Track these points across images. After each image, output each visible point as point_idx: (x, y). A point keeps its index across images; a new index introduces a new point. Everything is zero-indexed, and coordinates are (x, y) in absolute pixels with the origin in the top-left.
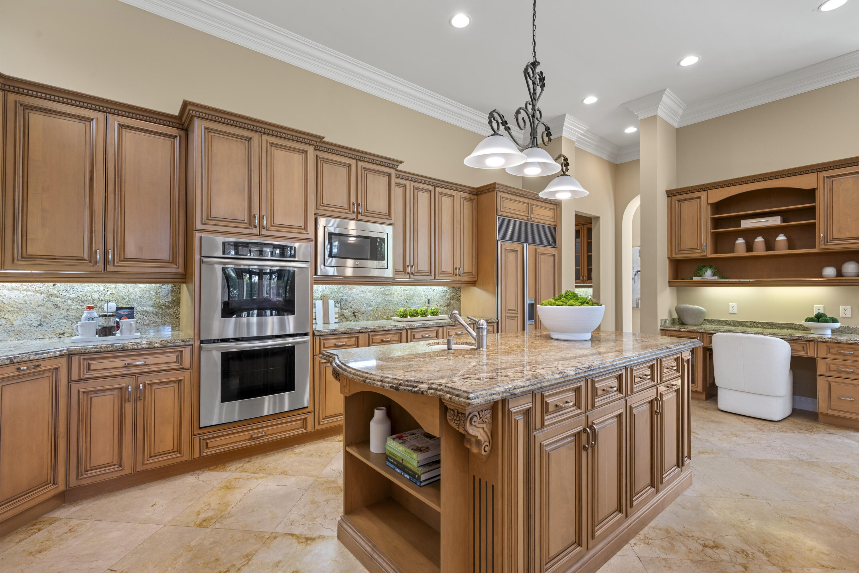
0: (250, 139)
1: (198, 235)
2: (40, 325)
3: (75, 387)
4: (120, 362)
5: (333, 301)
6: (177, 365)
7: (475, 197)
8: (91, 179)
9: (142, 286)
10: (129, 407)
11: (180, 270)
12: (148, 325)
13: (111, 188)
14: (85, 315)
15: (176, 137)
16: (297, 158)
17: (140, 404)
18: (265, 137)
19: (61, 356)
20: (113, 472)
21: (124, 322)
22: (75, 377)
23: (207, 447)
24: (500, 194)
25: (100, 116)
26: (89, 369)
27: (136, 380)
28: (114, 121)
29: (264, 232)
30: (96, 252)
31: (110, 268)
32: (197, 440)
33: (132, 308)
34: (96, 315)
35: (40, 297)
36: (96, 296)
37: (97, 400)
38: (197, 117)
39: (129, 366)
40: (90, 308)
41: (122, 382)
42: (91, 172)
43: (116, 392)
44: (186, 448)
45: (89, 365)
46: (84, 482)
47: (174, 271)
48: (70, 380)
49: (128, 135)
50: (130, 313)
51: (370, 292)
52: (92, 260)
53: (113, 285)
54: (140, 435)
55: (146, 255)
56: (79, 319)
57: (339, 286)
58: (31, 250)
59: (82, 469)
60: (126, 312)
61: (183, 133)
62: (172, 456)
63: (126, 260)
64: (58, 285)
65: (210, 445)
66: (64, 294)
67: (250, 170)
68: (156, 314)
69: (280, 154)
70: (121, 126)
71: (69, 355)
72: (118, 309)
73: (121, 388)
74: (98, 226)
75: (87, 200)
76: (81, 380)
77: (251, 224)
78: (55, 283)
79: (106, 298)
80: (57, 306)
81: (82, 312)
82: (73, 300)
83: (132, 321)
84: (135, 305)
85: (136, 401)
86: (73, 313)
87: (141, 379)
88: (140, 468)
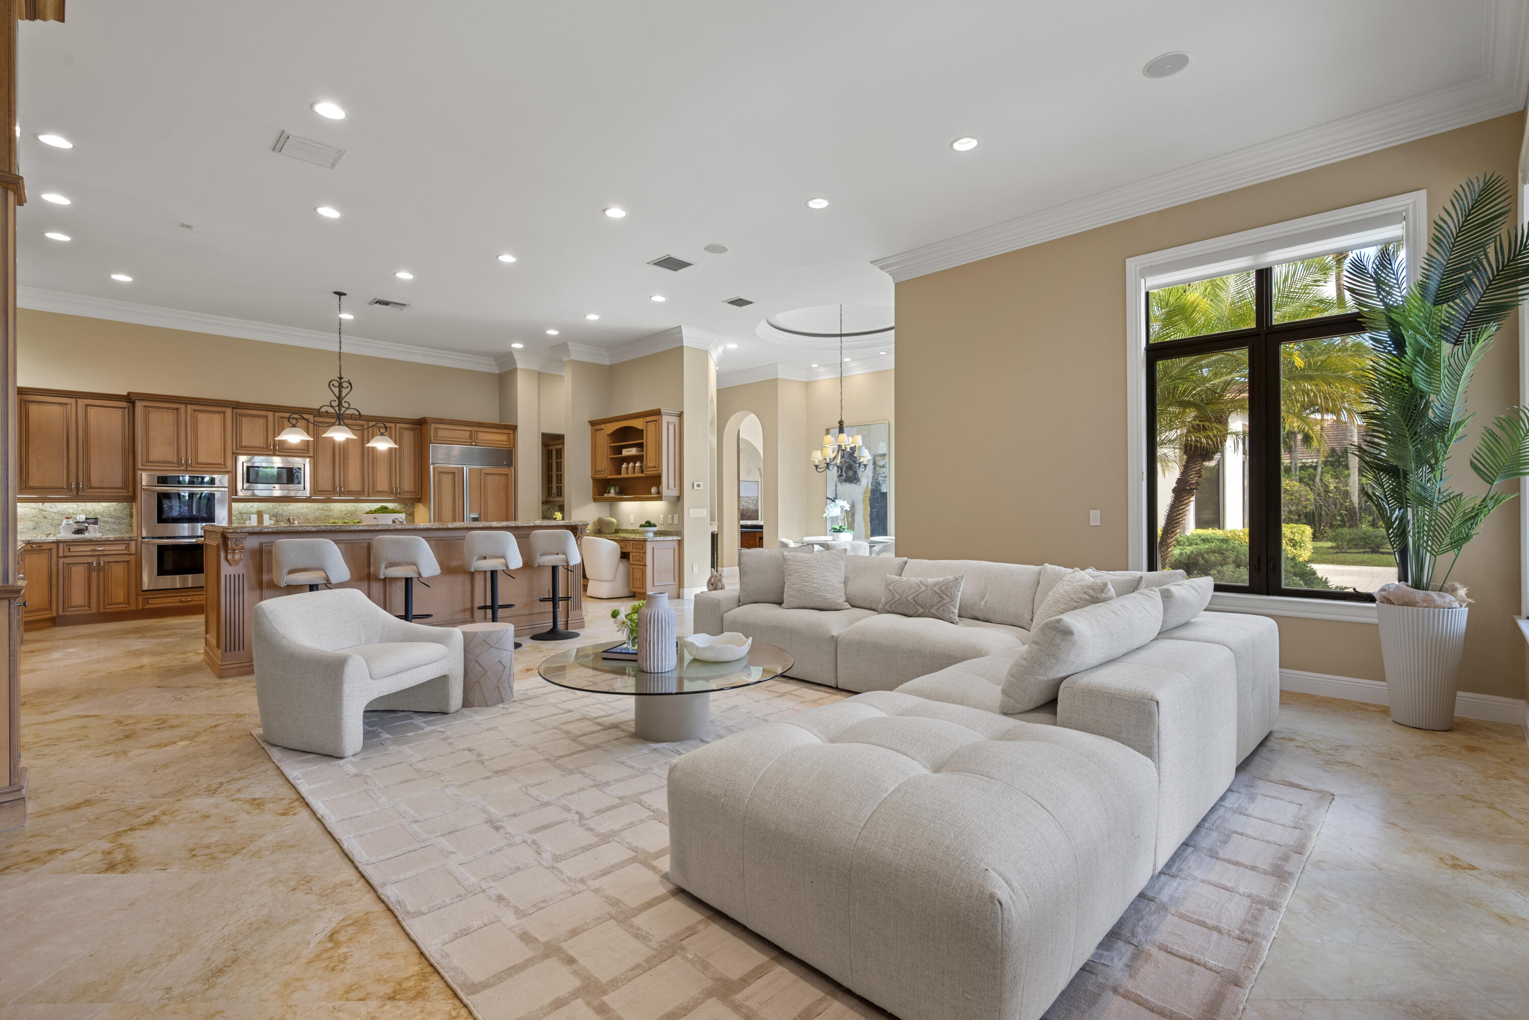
0: (177, 409)
1: (139, 472)
2: (35, 528)
3: (61, 560)
4: (89, 548)
5: (268, 516)
6: (126, 552)
7: (419, 427)
8: (68, 440)
9: (104, 504)
10: (94, 574)
11: (130, 494)
12: (109, 530)
13: (80, 444)
14: (65, 522)
15: (125, 408)
16: (217, 418)
17: (101, 573)
18: (189, 407)
19: (53, 542)
20: (85, 611)
21: (91, 527)
22: (61, 554)
23: (148, 604)
24: (433, 426)
25: (73, 401)
26: (69, 551)
27: (99, 559)
28: (82, 402)
29: (189, 468)
30: (71, 484)
31: (81, 493)
32: (140, 598)
33: (97, 519)
34: (72, 522)
35: (34, 511)
36: (71, 511)
37: (74, 569)
38: (139, 400)
39: (94, 550)
40: (67, 518)
41: (90, 560)
42: (68, 435)
43: (86, 565)
44: (133, 601)
45: (69, 549)
46: (67, 614)
47: (125, 494)
48: (58, 557)
49: (92, 411)
50: (95, 521)
51: (307, 508)
52: (69, 488)
53: (83, 504)
54: (102, 591)
55: (106, 485)
56: (60, 525)
57: (274, 504)
58: (32, 483)
59: (66, 606)
60: (92, 521)
61: (130, 405)
62: (123, 606)
63: (91, 488)
64: (46, 504)
65: (150, 602)
66: (50, 509)
67: (178, 429)
68: (115, 523)
69: (201, 416)
70: (87, 405)
71: (58, 543)
72: (87, 519)
73: (89, 563)
74: (73, 468)
75: (65, 453)
76: (65, 557)
77: (179, 463)
78: (43, 502)
79: (78, 512)
80: (45, 517)
81: (62, 521)
82: (55, 513)
83: (96, 526)
84: (99, 517)
85: (99, 571)
86: (56, 522)
87: (102, 558)
88: (102, 610)
